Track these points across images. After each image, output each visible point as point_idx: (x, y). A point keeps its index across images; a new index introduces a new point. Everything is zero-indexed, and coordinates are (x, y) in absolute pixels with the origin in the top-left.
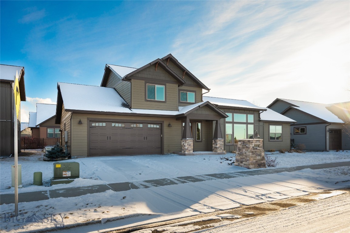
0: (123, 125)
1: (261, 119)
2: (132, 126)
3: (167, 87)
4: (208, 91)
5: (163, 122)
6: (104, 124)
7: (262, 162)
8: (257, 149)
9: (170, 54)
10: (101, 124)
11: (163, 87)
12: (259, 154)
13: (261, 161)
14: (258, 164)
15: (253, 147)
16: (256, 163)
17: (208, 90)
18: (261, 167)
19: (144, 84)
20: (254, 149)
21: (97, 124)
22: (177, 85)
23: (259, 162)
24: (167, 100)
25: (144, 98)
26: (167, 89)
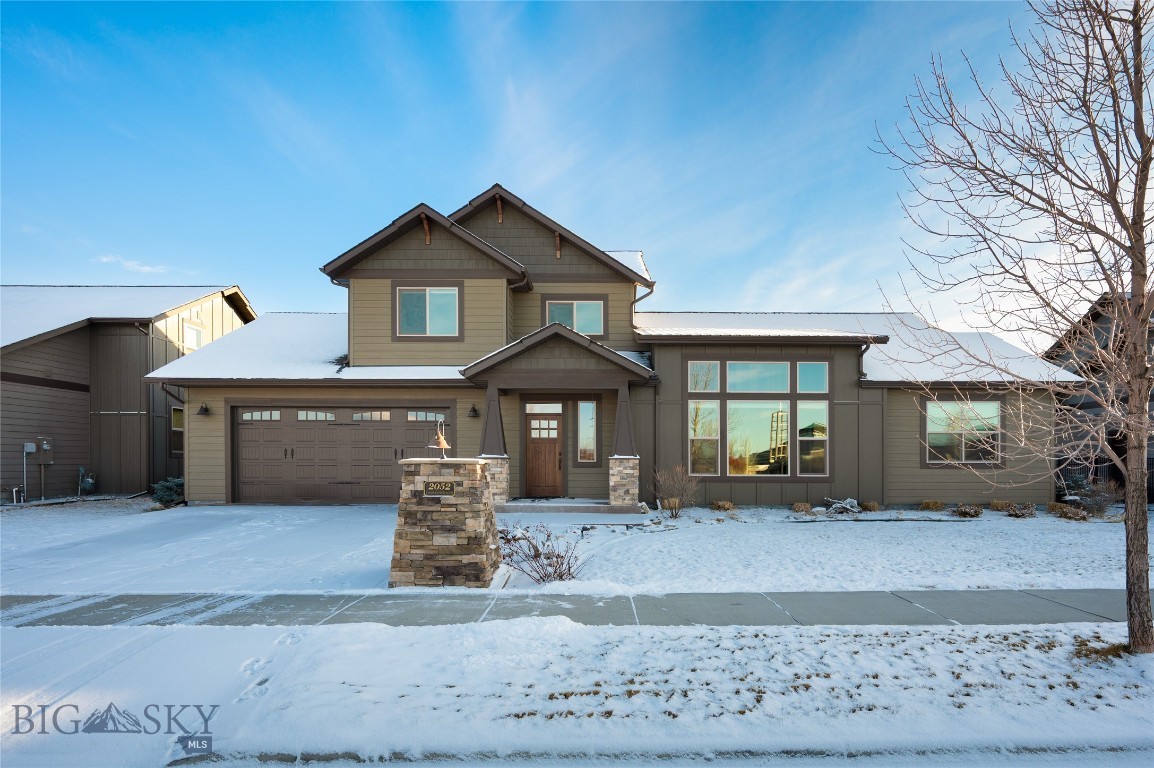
0: (330, 417)
1: (869, 378)
2: (357, 416)
3: (466, 290)
4: (649, 290)
5: (454, 401)
6: (276, 415)
7: (466, 559)
8: (438, 501)
9: (497, 185)
10: (266, 415)
11: (455, 291)
12: (448, 523)
13: (459, 558)
14: (437, 568)
15: (416, 494)
16: (425, 562)
17: (650, 285)
18: (453, 584)
19: (389, 290)
20: (420, 502)
21: (257, 416)
22: (505, 281)
23: (449, 561)
24: (467, 333)
25: (389, 333)
26: (466, 298)
